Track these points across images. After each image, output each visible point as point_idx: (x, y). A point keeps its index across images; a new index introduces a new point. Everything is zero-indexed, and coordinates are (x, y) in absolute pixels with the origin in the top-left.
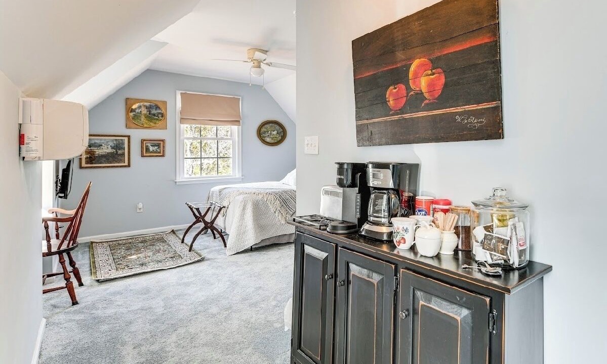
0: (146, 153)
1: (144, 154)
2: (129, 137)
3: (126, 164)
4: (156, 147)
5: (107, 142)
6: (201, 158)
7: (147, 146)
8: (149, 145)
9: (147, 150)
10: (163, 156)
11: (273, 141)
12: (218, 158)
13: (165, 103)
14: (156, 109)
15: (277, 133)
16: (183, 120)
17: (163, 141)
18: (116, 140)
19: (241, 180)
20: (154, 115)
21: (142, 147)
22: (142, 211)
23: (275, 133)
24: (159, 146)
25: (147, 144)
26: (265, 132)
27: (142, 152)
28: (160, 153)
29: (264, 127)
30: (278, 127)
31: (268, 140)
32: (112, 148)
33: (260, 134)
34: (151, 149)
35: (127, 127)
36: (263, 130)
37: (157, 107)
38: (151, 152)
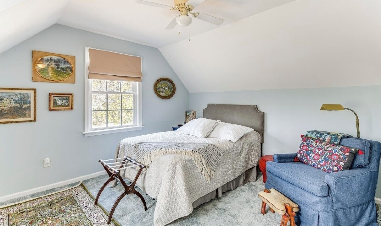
0: (53, 107)
1: (52, 108)
2: (35, 90)
3: (32, 118)
4: (64, 101)
5: (10, 96)
6: (107, 110)
7: (54, 100)
8: (57, 98)
9: (55, 103)
10: (71, 109)
11: (166, 95)
13: (73, 58)
14: (64, 63)
15: (169, 89)
16: (91, 75)
17: (71, 94)
18: (20, 94)
19: (141, 129)
20: (63, 69)
21: (50, 101)
22: (49, 165)
23: (167, 88)
24: (67, 99)
25: (54, 98)
26: (160, 88)
27: (50, 105)
28: (68, 106)
29: (159, 83)
30: (169, 84)
31: (162, 94)
32: (16, 102)
33: (156, 90)
34: (59, 102)
35: (33, 80)
36: (159, 85)
37: (66, 61)
38: (59, 106)
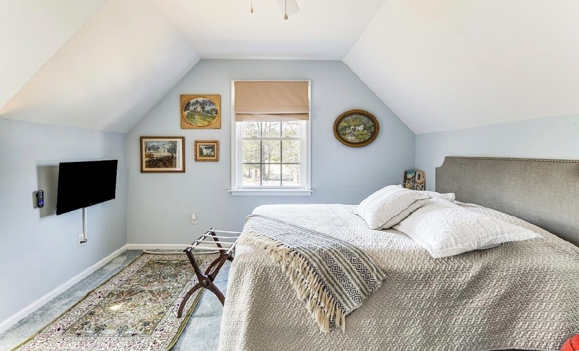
0: (200, 157)
1: (198, 158)
2: (183, 138)
3: (181, 169)
4: (210, 150)
5: (164, 145)
6: (261, 164)
7: (201, 149)
8: (203, 147)
9: (201, 153)
10: (217, 160)
11: (357, 141)
12: (281, 164)
13: (219, 97)
14: (210, 105)
15: (365, 129)
16: (239, 116)
17: (216, 142)
18: (171, 142)
19: (310, 195)
20: (208, 112)
21: (196, 150)
22: (196, 222)
23: (361, 128)
24: (212, 148)
25: (201, 146)
26: (345, 128)
27: (196, 155)
28: (214, 156)
29: (343, 121)
30: (365, 119)
31: (350, 138)
32: (169, 151)
33: (339, 132)
34: (205, 152)
35: (183, 127)
36: (343, 124)
37: (211, 103)
38: (206, 156)
